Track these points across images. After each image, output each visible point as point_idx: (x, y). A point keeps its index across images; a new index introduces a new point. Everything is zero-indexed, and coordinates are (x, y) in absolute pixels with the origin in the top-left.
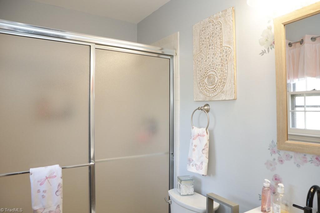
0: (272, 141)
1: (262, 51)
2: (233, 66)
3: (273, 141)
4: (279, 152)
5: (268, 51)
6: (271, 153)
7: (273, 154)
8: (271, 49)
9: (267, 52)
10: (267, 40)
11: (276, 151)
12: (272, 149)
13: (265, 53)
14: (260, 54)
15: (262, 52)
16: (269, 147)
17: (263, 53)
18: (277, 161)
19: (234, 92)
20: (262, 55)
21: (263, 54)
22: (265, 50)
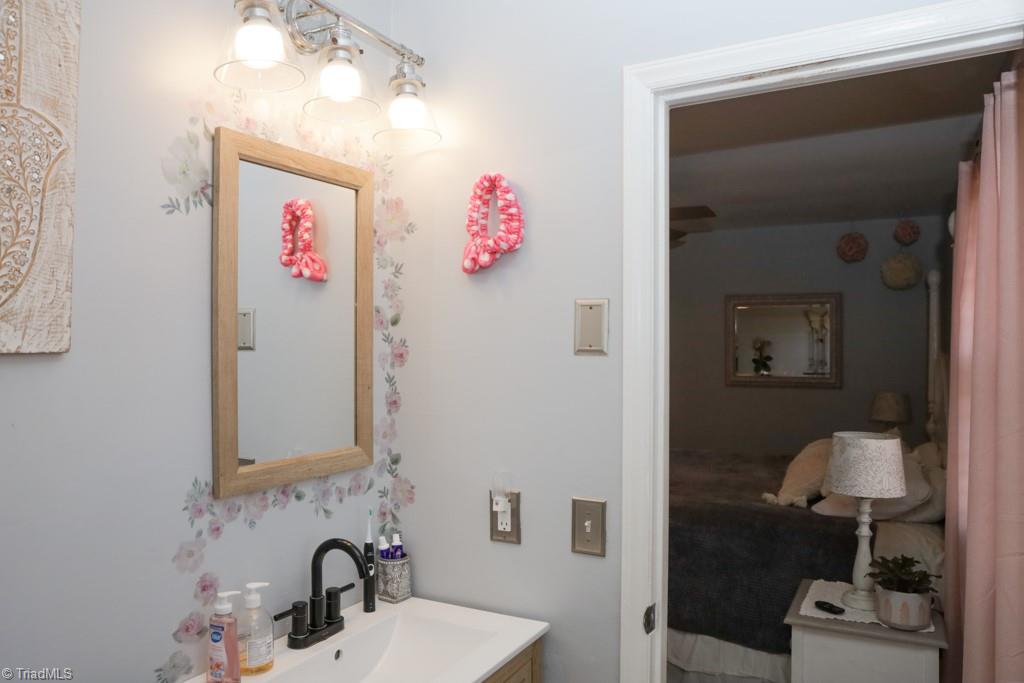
0: (193, 480)
1: (171, 200)
2: (69, 213)
3: (196, 481)
4: (212, 505)
5: (188, 210)
6: (190, 518)
7: (196, 520)
8: (195, 203)
9: (183, 208)
10: (184, 172)
11: (204, 508)
12: (194, 506)
13: (178, 209)
14: (163, 207)
15: (168, 202)
16: (186, 501)
17: (172, 207)
18: (205, 535)
19: (66, 321)
20: (168, 213)
21: (172, 212)
22: (177, 200)
